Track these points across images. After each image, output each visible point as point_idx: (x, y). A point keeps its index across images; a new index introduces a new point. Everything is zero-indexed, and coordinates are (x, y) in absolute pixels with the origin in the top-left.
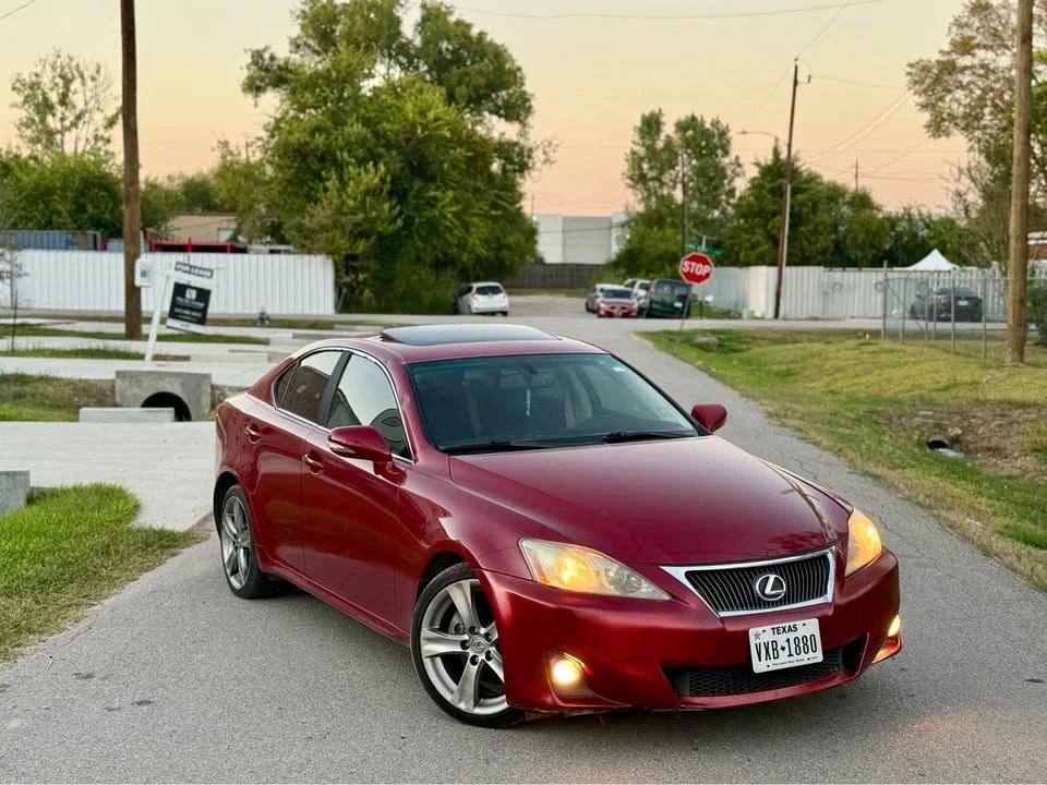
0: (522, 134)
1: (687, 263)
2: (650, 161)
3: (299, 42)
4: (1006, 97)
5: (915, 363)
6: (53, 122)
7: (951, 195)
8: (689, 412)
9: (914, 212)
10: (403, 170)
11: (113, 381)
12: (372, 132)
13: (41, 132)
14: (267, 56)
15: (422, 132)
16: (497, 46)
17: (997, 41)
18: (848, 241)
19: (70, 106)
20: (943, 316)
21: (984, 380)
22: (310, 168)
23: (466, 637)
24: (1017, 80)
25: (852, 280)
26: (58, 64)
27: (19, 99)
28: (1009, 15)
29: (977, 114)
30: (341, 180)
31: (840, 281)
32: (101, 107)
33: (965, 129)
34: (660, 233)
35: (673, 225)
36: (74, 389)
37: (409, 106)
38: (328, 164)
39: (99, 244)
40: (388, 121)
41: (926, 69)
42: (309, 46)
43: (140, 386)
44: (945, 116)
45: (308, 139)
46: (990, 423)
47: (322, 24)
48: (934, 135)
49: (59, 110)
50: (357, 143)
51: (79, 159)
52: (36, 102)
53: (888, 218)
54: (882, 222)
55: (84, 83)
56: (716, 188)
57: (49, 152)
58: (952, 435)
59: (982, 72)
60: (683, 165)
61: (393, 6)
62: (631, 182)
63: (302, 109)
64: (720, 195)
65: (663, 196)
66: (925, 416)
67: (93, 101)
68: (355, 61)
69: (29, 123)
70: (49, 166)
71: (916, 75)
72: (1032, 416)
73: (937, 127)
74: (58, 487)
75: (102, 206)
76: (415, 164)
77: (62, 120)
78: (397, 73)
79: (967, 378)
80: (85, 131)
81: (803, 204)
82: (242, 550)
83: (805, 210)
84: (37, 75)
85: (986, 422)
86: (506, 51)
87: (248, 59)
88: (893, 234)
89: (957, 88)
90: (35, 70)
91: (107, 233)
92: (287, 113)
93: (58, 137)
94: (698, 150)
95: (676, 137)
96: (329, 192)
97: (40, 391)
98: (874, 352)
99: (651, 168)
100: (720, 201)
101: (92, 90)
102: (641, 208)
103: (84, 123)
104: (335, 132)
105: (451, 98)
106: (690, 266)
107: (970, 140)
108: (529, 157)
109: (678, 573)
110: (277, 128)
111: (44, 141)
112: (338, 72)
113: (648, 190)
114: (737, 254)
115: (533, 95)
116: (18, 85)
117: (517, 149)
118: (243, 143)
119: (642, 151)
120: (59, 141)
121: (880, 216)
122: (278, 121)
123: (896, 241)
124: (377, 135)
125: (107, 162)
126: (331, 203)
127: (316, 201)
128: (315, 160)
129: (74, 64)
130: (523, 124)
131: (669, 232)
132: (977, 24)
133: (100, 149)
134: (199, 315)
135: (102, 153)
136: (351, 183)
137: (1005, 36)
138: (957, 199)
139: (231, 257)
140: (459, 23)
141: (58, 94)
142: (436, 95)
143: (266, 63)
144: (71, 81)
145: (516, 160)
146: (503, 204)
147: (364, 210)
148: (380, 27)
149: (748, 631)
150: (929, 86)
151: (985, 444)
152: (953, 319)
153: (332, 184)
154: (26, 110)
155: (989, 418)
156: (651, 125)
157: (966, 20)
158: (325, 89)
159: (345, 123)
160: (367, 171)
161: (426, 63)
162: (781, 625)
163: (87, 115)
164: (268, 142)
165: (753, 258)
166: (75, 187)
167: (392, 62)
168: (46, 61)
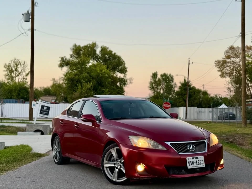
0: (125, 76)
1: (164, 104)
2: (155, 84)
3: (72, 55)
4: (239, 69)
5: (220, 127)
6: (13, 75)
7: (227, 88)
8: (169, 114)
9: (218, 96)
10: (96, 84)
11: (26, 127)
12: (89, 75)
13: (10, 77)
14: (65, 58)
15: (101, 75)
16: (119, 56)
17: (236, 56)
18: (202, 103)
19: (17, 71)
20: (226, 119)
21: (237, 130)
22: (74, 84)
23: (115, 162)
24: (241, 65)
25: (204, 110)
26: (15, 61)
27: (5, 69)
28: (239, 50)
29: (232, 73)
30: (82, 86)
31: (201, 110)
32: (25, 71)
33: (229, 76)
34: (157, 100)
35: (161, 98)
36: (16, 129)
37: (98, 69)
38: (79, 83)
39: (23, 102)
40: (93, 73)
41: (219, 62)
42: (75, 56)
43: (32, 128)
44: (224, 73)
45: (74, 77)
46: (240, 138)
47: (78, 51)
48: (222, 77)
49: (15, 72)
50: (85, 78)
51: (19, 83)
52: (9, 70)
53: (212, 97)
54: (210, 98)
55: (21, 66)
56: (171, 90)
57: (12, 82)
58: (231, 141)
59: (233, 63)
60: (163, 85)
61: (94, 47)
62: (150, 89)
63: (72, 70)
64: (171, 92)
65: (158, 92)
66: (224, 136)
67: (23, 70)
68: (85, 59)
69: (7, 75)
70: (12, 85)
71: (217, 64)
72: (250, 136)
73: (222, 76)
74: (12, 146)
75: (24, 94)
76: (99, 83)
77: (15, 74)
78: (95, 62)
79: (233, 130)
80: (21, 77)
81: (191, 92)
82: (58, 152)
83: (192, 94)
84: (10, 64)
85: (239, 138)
86: (121, 57)
87: (60, 59)
88: (213, 101)
89: (227, 66)
90: (9, 63)
91: (25, 100)
92: (69, 71)
93: (14, 78)
94: (166, 81)
95: (161, 78)
96: (79, 89)
97: (8, 129)
98: (210, 125)
99: (155, 85)
100: (172, 93)
101: (23, 67)
102: (153, 95)
103: (21, 75)
104: (80, 75)
105: (108, 68)
106: (165, 105)
107: (231, 79)
108: (126, 82)
109: (169, 143)
110: (67, 75)
111: (11, 79)
112: (81, 61)
113: (154, 90)
114: (176, 104)
115: (127, 67)
116: (5, 66)
117: (123, 80)
118: (58, 79)
119: (153, 81)
120: (14, 79)
121: (210, 97)
122: (67, 73)
123: (214, 103)
124: (90, 76)
125: (26, 84)
126: (79, 92)
127: (76, 91)
128: (76, 82)
129: (19, 61)
130: (125, 74)
131: (159, 100)
132: (231, 52)
133: (24, 81)
134: (47, 113)
135: (25, 82)
136: (84, 87)
137: (238, 55)
138: (228, 89)
139: (55, 104)
140: (110, 51)
141: (15, 68)
142: (104, 67)
143: (64, 60)
144: (18, 65)
145: (123, 82)
146: (120, 92)
147: (87, 93)
148: (91, 52)
149: (186, 158)
150: (220, 66)
151: (239, 143)
152: (229, 119)
153: (80, 87)
154: (7, 72)
155: (239, 137)
156: (155, 75)
157: (228, 51)
158: (78, 65)
159: (83, 73)
160: (88, 84)
161: (102, 60)
162: (194, 157)
163: (21, 73)
164: (64, 78)
165: (180, 105)
166: (18, 90)
167: (94, 60)
168: (12, 60)
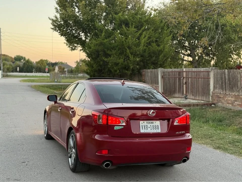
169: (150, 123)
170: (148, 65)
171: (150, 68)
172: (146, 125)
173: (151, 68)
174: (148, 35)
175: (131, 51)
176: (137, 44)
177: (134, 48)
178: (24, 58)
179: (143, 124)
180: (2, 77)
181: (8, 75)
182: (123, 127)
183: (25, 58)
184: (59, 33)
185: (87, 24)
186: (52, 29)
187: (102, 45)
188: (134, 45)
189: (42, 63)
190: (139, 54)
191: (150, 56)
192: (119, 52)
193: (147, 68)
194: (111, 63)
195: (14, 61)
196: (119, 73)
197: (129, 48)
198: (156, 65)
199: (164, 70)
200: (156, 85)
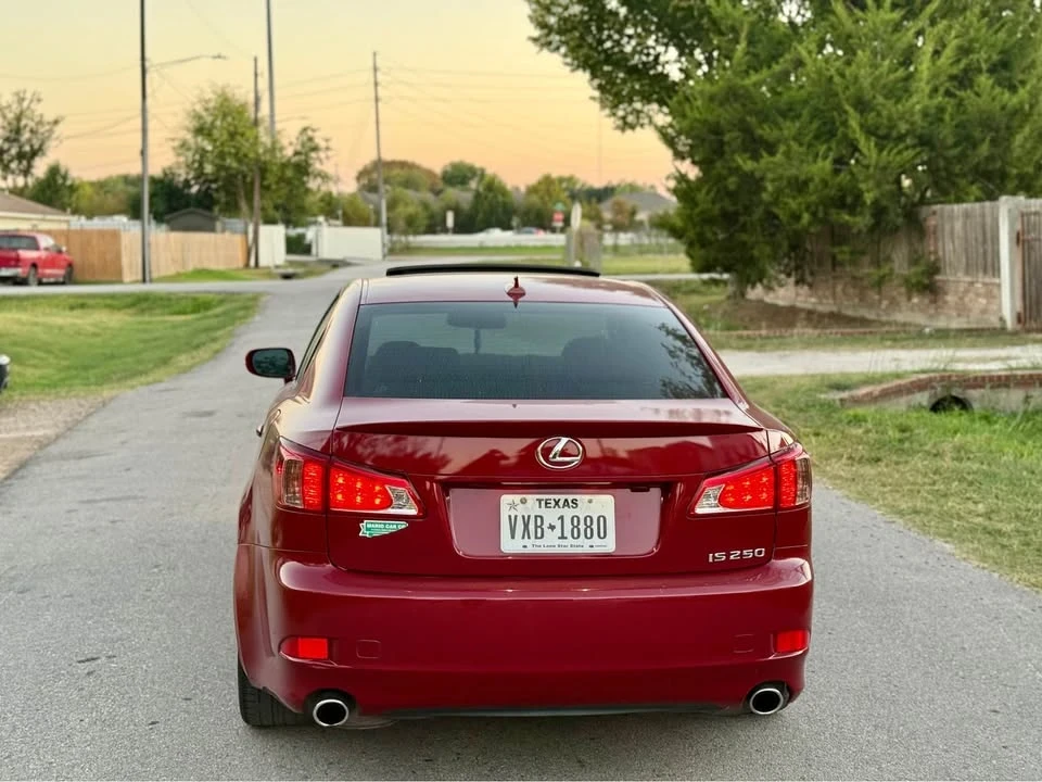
169: (557, 503)
170: (954, 184)
171: (965, 197)
172: (536, 517)
173: (972, 198)
174: (956, 37)
175: (870, 122)
176: (900, 85)
177: (883, 105)
178: (479, 173)
179: (521, 511)
180: (384, 256)
181: (413, 245)
182: (403, 525)
183: (483, 171)
184: (565, 56)
185: (683, 9)
186: (535, 40)
187: (736, 100)
188: (885, 92)
189: (548, 192)
190: (908, 133)
191: (967, 140)
192: (815, 125)
193: (952, 197)
194: (773, 181)
195: (440, 185)
196: (810, 224)
197: (862, 105)
198: (994, 182)
199: (1026, 207)
200: (987, 280)
